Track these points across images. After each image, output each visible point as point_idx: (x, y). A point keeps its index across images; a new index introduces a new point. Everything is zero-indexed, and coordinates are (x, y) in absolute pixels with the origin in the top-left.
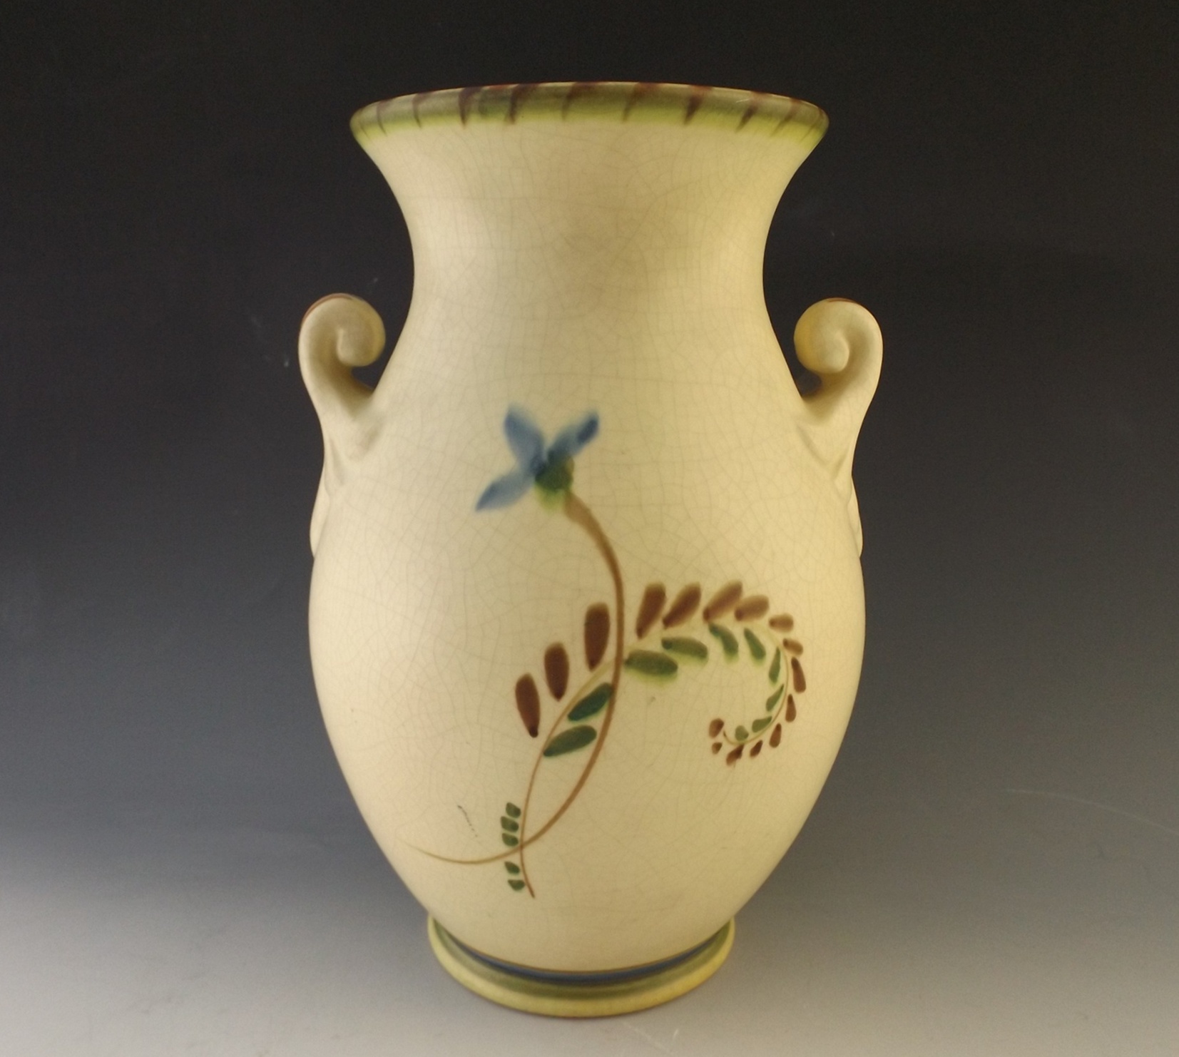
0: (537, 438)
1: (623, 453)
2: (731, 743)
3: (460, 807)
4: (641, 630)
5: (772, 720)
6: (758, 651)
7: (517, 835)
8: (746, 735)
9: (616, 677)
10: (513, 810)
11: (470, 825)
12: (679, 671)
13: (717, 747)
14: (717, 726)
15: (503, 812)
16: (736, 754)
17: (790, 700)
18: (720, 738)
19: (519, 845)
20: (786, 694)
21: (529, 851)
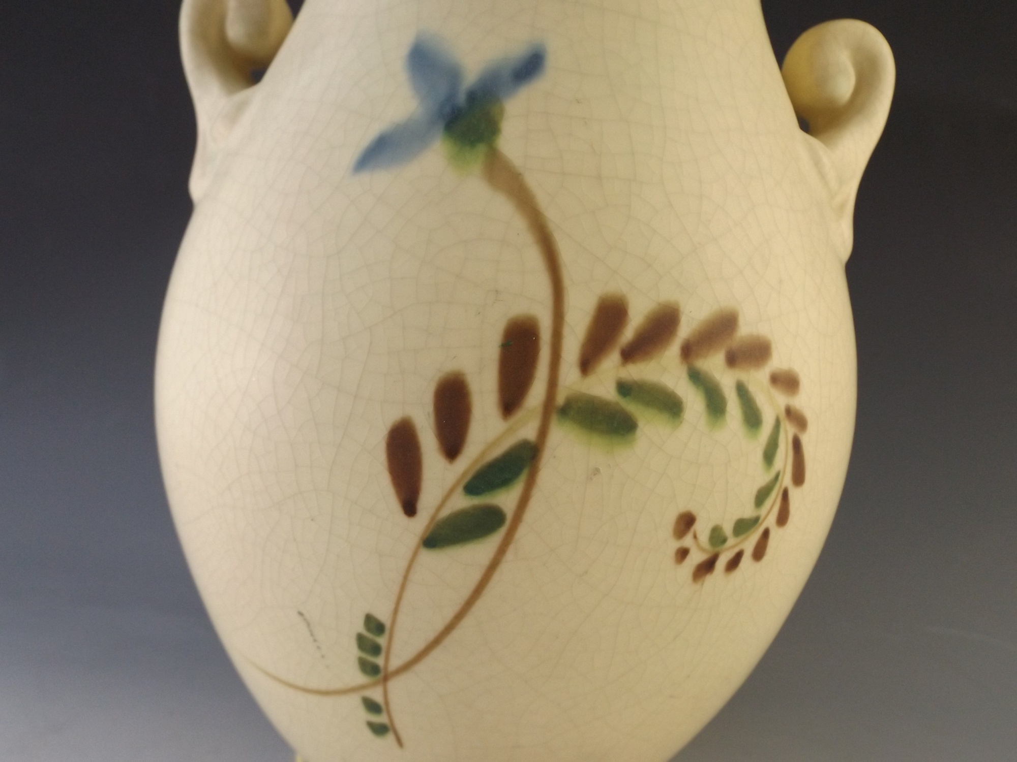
0: (453, 74)
1: (578, 102)
2: (703, 550)
3: (301, 614)
4: (587, 364)
5: (760, 521)
6: (752, 418)
7: (380, 661)
8: (724, 540)
9: (543, 432)
10: (374, 625)
11: (315, 641)
12: (639, 432)
13: (683, 554)
14: (686, 522)
15: (360, 628)
16: (707, 567)
17: (785, 495)
18: (687, 541)
19: (381, 675)
20: (781, 486)
21: (396, 686)
